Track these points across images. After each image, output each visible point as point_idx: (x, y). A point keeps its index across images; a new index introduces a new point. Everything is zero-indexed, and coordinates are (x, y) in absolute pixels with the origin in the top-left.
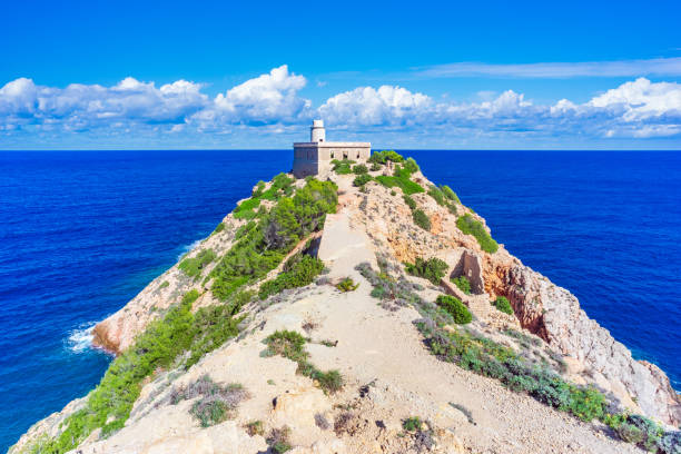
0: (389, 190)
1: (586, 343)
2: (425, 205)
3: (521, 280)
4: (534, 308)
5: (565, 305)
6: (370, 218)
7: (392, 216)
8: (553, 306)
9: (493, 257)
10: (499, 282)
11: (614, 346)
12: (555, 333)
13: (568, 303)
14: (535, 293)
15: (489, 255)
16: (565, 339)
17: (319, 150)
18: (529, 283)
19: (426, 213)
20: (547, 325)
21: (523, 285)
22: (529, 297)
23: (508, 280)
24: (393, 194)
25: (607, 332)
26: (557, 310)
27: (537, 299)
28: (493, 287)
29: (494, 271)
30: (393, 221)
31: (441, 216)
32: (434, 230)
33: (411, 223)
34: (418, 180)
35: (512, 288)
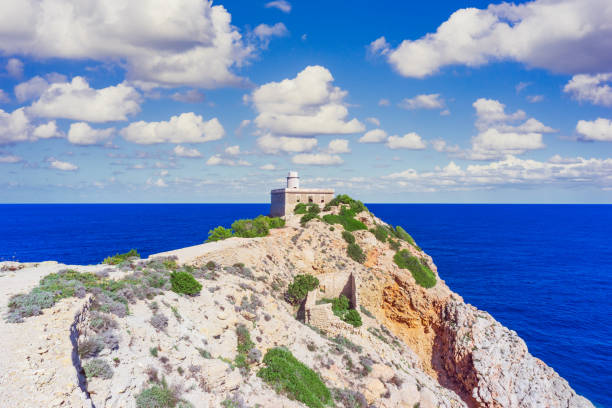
0: (330, 226)
1: (523, 387)
2: (364, 240)
3: (455, 316)
4: (464, 345)
5: (505, 344)
6: (299, 248)
7: (324, 248)
8: (488, 343)
9: (429, 292)
10: (436, 318)
11: (573, 400)
12: (484, 372)
13: (509, 343)
14: (467, 329)
15: (424, 289)
16: (495, 381)
17: (287, 195)
18: (462, 318)
19: (364, 249)
20: (475, 363)
21: (456, 321)
22: (461, 333)
23: (444, 315)
24: (332, 229)
25: (566, 383)
26: (491, 350)
27: (469, 336)
28: (430, 322)
29: (431, 306)
30: (323, 252)
31: (379, 250)
32: (369, 262)
33: (344, 255)
34: (364, 219)
35: (447, 323)
